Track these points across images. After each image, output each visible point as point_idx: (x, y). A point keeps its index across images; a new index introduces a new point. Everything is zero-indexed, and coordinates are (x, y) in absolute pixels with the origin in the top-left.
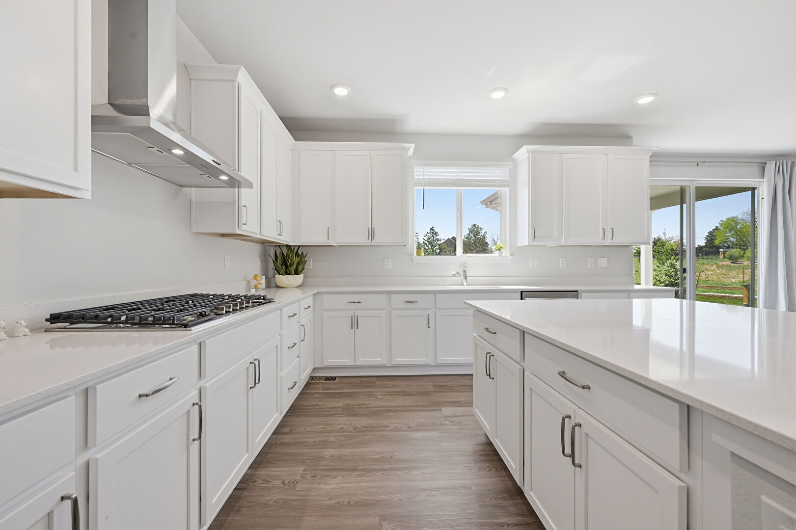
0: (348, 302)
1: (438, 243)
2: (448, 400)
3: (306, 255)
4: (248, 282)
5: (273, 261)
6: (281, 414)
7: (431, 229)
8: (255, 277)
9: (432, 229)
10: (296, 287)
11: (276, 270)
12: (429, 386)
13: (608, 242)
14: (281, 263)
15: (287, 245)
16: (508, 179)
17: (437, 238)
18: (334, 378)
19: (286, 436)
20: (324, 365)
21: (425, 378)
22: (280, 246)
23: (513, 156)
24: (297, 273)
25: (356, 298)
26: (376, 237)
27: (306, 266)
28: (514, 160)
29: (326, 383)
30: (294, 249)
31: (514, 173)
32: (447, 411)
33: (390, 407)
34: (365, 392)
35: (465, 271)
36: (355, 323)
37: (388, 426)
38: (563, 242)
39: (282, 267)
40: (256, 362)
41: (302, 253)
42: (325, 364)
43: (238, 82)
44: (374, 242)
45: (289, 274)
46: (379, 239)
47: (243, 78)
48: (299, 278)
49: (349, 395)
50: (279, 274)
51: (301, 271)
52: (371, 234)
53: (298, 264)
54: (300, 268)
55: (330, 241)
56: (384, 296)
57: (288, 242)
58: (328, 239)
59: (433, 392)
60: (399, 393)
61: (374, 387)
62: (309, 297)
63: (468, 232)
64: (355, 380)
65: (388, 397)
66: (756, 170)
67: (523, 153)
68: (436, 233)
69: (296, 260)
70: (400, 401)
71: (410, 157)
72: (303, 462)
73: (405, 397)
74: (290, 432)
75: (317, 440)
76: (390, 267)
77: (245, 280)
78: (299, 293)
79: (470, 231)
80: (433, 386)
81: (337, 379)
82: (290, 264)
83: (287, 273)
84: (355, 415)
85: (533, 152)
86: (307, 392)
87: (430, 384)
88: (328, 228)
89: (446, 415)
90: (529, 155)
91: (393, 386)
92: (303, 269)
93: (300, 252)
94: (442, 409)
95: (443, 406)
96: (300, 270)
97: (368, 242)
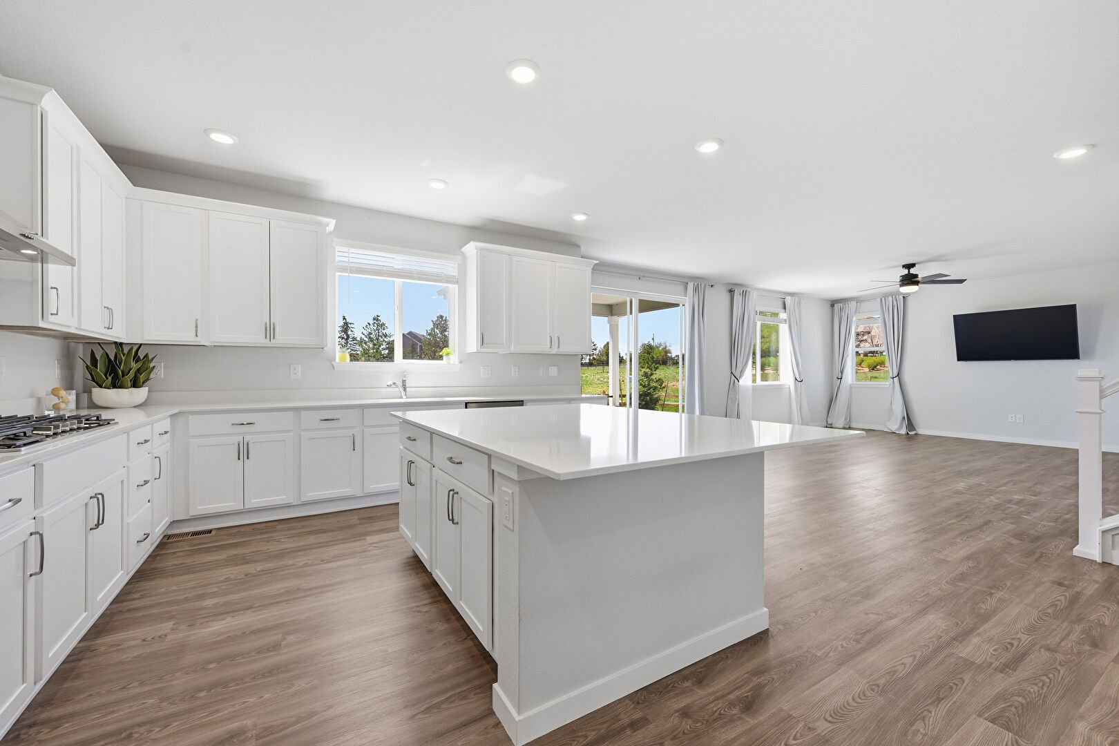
0: (233, 424)
1: (386, 340)
2: (376, 529)
3: (153, 358)
4: (39, 400)
5: (87, 367)
6: (128, 574)
7: (374, 319)
8: (54, 392)
9: (376, 319)
10: (135, 407)
11: (93, 380)
12: (354, 519)
13: (555, 350)
14: (104, 370)
15: (116, 343)
16: (456, 274)
17: (384, 332)
18: (210, 531)
19: (135, 602)
20: (191, 514)
21: (349, 513)
22: (101, 343)
23: (463, 249)
24: (135, 384)
25: (245, 418)
26: (277, 336)
27: (152, 376)
28: (463, 254)
29: (194, 539)
30: (131, 349)
31: (463, 268)
32: (370, 539)
33: (299, 547)
34: (261, 539)
35: (404, 381)
36: (243, 452)
37: (294, 565)
38: (512, 349)
39: (106, 376)
40: (100, 497)
41: (146, 356)
42: (193, 513)
43: (42, 108)
44: (274, 343)
45: (120, 387)
46: (281, 339)
47: (51, 103)
48: (141, 394)
49: (235, 545)
50: (101, 387)
51: (143, 383)
52: (270, 331)
53: (139, 371)
54: (142, 377)
55: (197, 339)
56: (290, 413)
57: (120, 338)
58: (197, 336)
59: (358, 524)
60: (310, 533)
61: (275, 531)
62: (165, 418)
63: (431, 326)
64: (243, 529)
65: (296, 538)
66: (681, 289)
67: (471, 248)
68: (383, 324)
69: (134, 366)
70: (312, 539)
71: (330, 233)
72: (171, 618)
73: (318, 535)
74: (142, 597)
75: (191, 595)
76: (300, 377)
77: (32, 396)
78: (140, 416)
79: (434, 325)
80: (359, 519)
81: (213, 533)
82: (122, 372)
83: (114, 386)
84: (247, 563)
85: (481, 249)
86: (163, 552)
87: (355, 517)
88: (197, 320)
89: (371, 542)
90: (477, 252)
91: (303, 527)
92: (148, 379)
93: (141, 355)
94: (367, 538)
95: (367, 536)
96: (142, 381)
97: (265, 342)
